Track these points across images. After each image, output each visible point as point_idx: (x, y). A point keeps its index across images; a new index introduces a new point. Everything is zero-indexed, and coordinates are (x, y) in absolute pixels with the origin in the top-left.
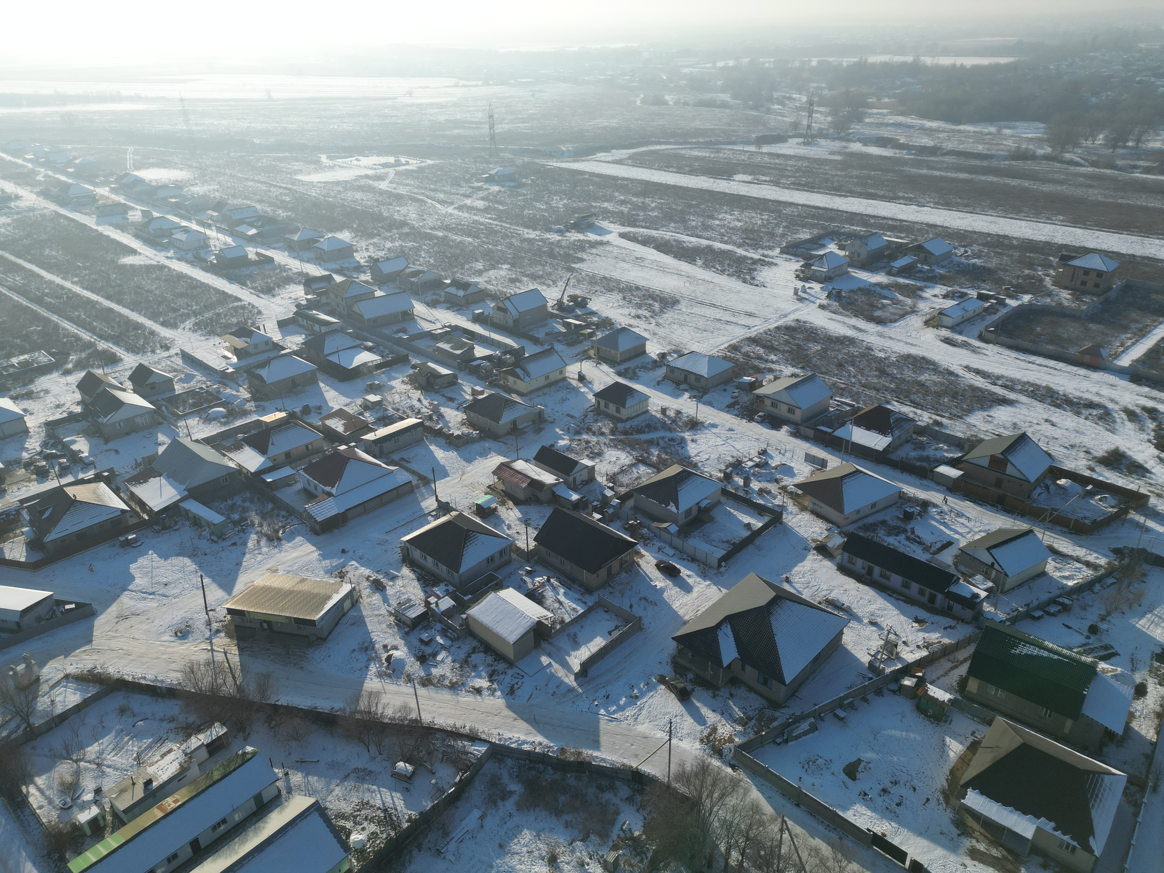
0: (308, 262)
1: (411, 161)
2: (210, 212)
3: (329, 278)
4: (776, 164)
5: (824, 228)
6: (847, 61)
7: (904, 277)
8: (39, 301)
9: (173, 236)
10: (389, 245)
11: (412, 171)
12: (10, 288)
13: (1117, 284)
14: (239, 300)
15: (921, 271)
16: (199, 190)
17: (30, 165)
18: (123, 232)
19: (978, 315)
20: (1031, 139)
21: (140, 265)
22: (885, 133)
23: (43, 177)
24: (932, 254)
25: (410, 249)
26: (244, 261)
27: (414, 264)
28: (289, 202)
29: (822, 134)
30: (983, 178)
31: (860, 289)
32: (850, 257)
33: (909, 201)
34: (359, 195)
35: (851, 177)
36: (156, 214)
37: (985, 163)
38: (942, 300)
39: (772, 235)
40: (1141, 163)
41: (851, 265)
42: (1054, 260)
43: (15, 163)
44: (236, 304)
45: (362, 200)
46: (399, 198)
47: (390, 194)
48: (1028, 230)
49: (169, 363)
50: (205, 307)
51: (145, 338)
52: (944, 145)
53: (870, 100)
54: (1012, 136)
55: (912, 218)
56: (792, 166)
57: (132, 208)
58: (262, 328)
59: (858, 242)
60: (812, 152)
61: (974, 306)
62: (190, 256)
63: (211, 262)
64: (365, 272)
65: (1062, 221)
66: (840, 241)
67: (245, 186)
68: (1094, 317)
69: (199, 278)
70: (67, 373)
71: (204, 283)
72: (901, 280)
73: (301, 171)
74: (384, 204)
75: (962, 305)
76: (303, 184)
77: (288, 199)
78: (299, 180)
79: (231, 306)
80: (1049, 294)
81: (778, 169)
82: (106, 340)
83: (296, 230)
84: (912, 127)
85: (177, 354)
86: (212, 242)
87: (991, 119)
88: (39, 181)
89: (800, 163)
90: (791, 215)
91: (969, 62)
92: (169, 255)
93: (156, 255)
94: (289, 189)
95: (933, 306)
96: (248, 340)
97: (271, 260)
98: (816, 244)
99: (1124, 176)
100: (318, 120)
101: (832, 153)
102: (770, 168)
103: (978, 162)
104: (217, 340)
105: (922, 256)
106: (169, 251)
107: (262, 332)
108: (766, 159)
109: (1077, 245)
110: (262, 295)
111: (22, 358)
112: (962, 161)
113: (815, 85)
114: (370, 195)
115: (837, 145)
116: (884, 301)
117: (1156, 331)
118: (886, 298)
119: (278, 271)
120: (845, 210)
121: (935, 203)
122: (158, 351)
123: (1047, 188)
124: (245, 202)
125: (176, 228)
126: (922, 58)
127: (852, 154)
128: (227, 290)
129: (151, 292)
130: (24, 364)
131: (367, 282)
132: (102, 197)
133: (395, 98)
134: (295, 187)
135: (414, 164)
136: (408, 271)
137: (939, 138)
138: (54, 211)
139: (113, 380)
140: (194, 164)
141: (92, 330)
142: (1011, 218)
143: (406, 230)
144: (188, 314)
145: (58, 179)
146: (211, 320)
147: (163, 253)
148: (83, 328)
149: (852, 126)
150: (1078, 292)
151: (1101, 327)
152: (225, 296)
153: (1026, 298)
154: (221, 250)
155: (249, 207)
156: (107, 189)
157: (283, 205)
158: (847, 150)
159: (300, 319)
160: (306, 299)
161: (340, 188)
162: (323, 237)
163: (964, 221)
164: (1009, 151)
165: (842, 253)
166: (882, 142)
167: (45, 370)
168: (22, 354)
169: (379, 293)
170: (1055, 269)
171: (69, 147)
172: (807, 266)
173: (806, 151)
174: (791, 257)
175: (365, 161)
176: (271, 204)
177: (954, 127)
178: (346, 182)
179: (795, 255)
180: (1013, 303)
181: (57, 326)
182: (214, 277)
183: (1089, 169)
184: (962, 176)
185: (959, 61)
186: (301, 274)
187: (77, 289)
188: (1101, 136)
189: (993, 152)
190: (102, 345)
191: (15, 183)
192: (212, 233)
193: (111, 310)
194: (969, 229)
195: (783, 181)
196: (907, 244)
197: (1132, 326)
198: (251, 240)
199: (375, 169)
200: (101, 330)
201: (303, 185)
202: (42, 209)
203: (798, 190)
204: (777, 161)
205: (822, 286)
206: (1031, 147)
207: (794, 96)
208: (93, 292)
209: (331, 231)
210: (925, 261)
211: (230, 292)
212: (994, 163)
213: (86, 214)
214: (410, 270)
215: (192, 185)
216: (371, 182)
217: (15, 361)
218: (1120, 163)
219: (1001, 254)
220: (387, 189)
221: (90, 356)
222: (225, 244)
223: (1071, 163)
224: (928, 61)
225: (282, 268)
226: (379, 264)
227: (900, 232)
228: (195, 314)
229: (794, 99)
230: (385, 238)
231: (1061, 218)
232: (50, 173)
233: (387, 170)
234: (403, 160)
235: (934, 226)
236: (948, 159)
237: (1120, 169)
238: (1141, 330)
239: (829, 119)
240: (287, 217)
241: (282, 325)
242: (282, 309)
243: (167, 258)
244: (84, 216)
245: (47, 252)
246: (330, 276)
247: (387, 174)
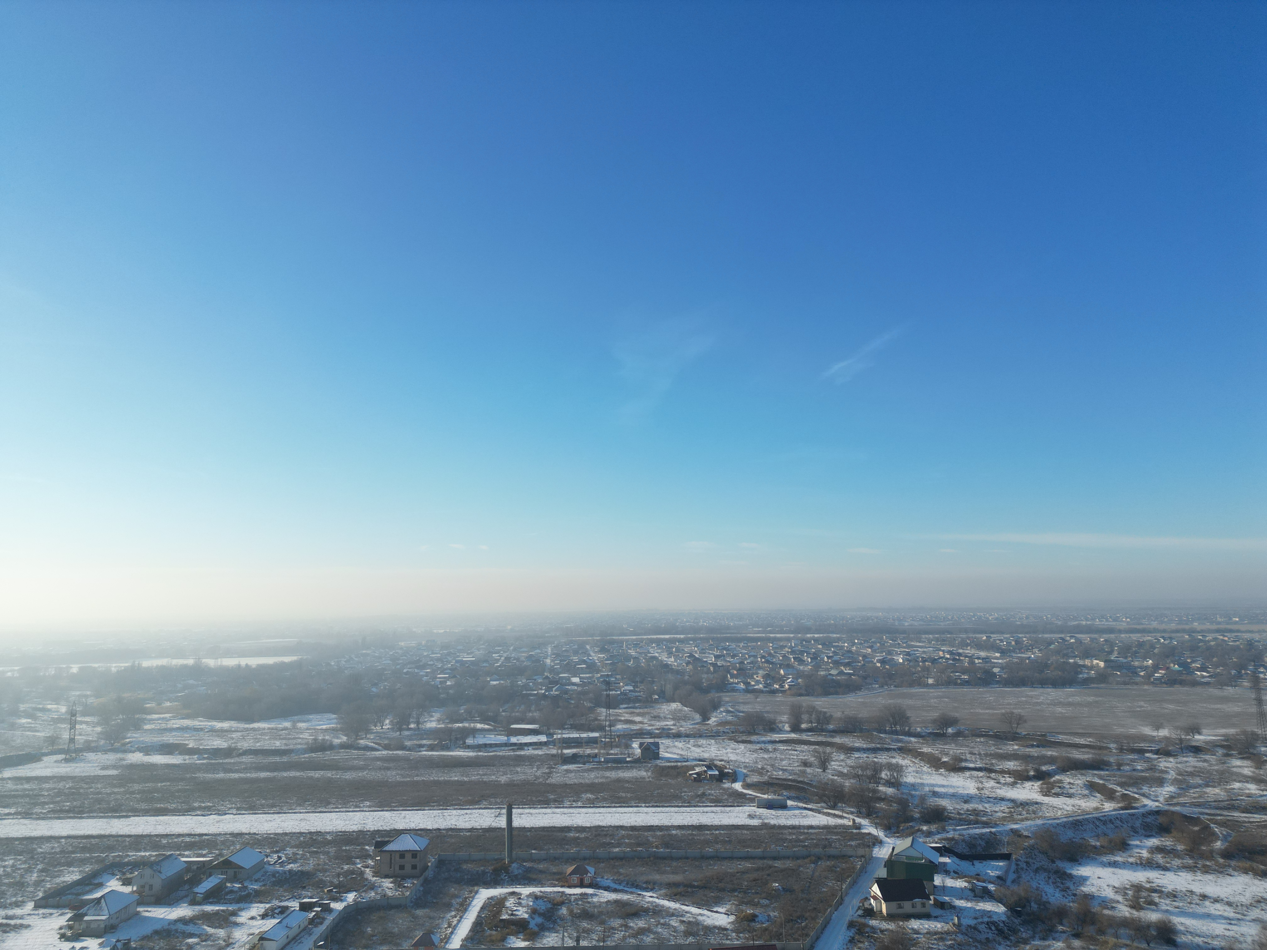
4: (25, 790)
5: (102, 860)
6: (114, 667)
7: (211, 903)
13: (432, 861)
15: (232, 892)
19: (304, 929)
20: (326, 730)
22: (170, 739)
24: (242, 868)
29: (89, 747)
30: (285, 774)
31: (156, 932)
32: (139, 892)
33: (207, 811)
35: (133, 793)
37: (285, 759)
38: (261, 922)
39: (21, 885)
40: (424, 742)
41: (141, 903)
42: (370, 849)
48: (339, 822)
52: (239, 745)
53: (148, 705)
54: (307, 729)
55: (213, 830)
56: (49, 790)
59: (148, 872)
60: (77, 770)
61: (299, 919)
65: (370, 806)
66: (124, 874)
68: (419, 902)
72: (209, 908)
75: (285, 922)
80: (372, 887)
81: (28, 796)
84: (202, 729)
87: (284, 714)
89: (61, 785)
90: (50, 853)
91: (254, 662)
95: (251, 931)
98: (88, 885)
99: (414, 755)
101: (104, 768)
102: (15, 796)
103: (277, 759)
105: (231, 872)
108: (10, 785)
109: (388, 829)
112: (261, 759)
113: (78, 693)
115: (111, 758)
116: (190, 941)
117: (474, 903)
118: (191, 935)
120: (128, 833)
121: (238, 809)
123: (349, 776)
126: (204, 660)
127: (132, 767)
137: (233, 738)
142: (320, 812)
149: (129, 735)
150: (399, 878)
151: (427, 910)
153: (351, 897)
158: (124, 763)
163: (272, 824)
164: (307, 744)
165: (127, 889)
166: (168, 749)
170: (372, 858)
172: (77, 918)
173: (68, 769)
174: (51, 911)
177: (247, 726)
179: (57, 906)
180: (338, 906)
183: (383, 752)
184: (263, 775)
185: (244, 662)
188: (387, 721)
189: (291, 747)
194: (280, 831)
195: (37, 810)
196: (211, 862)
197: (454, 902)
203: (59, 818)
204: (27, 786)
205: (100, 940)
206: (327, 737)
207: (49, 707)
210: (235, 879)
212: (294, 758)
218: (408, 743)
219: (316, 852)
223: (367, 748)
224: (211, 662)
227: (201, 849)
229: (49, 710)
231: (368, 803)
235: (241, 835)
236: (245, 759)
237: (409, 750)
238: (462, 904)
239: (99, 729)
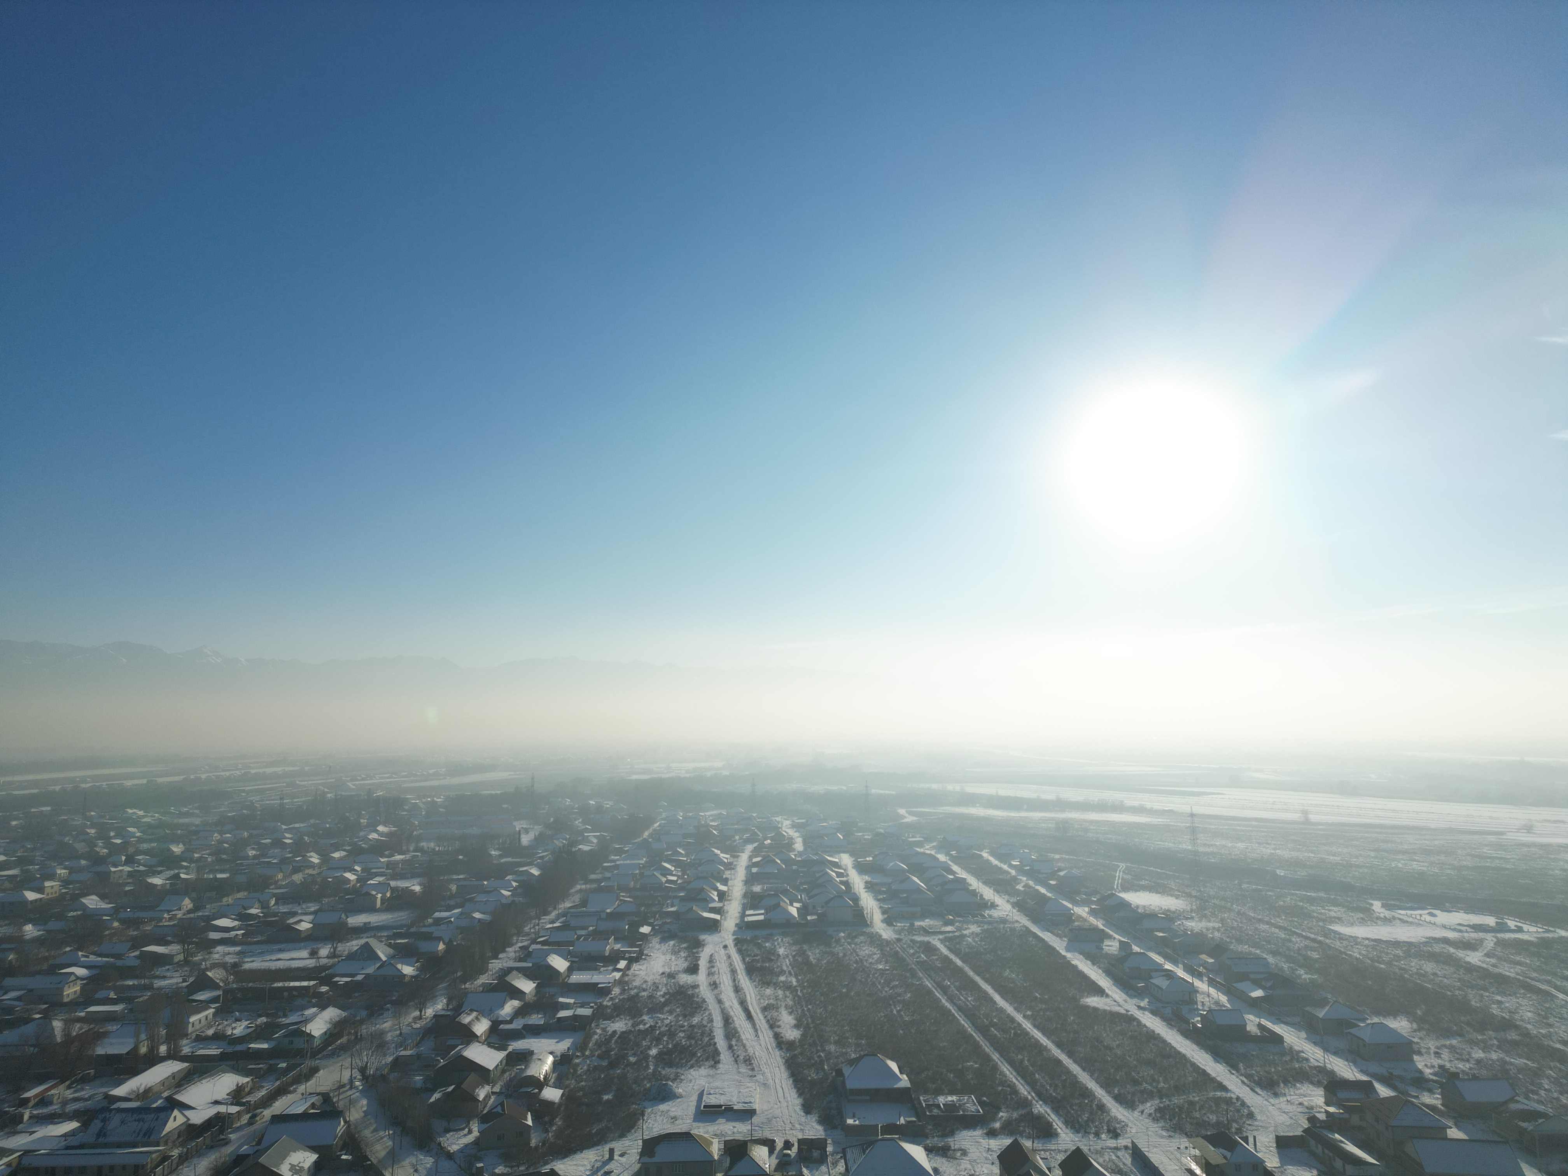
0: (1335, 1053)
1: (1526, 927)
2: (1204, 957)
3: (1366, 1088)
8: (984, 1030)
9: (1152, 981)
10: (1479, 1054)
11: (1528, 942)
12: (960, 1009)
14: (1224, 1088)
16: (1194, 925)
17: (1013, 872)
18: (1094, 964)
21: (1105, 1011)
23: (1023, 887)
25: (1520, 1070)
26: (1239, 1033)
27: (1527, 1098)
28: (1316, 960)
34: (1429, 967)
36: (1136, 949)
43: (1001, 868)
44: (1219, 1094)
45: (1435, 974)
46: (1502, 982)
47: (1484, 973)
49: (1114, 1157)
50: (1176, 1087)
51: (1091, 1113)
57: (1110, 937)
58: (1251, 1140)
62: (1168, 1011)
63: (1194, 1025)
64: (1430, 1091)
67: (1256, 929)
69: (1174, 1044)
70: (992, 1134)
71: (1179, 1053)
73: (1339, 919)
74: (1472, 987)
76: (1341, 937)
77: (1315, 955)
78: (1335, 932)
79: (1211, 1094)
82: (1045, 1102)
83: (1323, 1003)
85: (1126, 1147)
86: (1200, 998)
88: (1019, 890)
92: (1142, 1004)
93: (1126, 1001)
94: (1319, 942)
96: (1228, 1154)
97: (1279, 1039)
100: (1373, 854)
104: (1184, 1142)
106: (1143, 1000)
107: (1250, 1147)
110: (1258, 1090)
111: (950, 1098)
114: (1449, 970)
119: (1287, 1058)
122: (1103, 1136)
124: (1253, 950)
125: (1156, 971)
128: (1209, 1071)
129: (1110, 1048)
130: (951, 1107)
131: (1433, 1108)
132: (1080, 917)
133: (1502, 833)
134: (1327, 941)
135: (1531, 932)
136: (1513, 1106)
138: (1025, 926)
139: (1041, 1161)
140: (1194, 893)
141: (1032, 1083)
143: (1513, 1036)
144: (1152, 1092)
145: (1037, 890)
146: (1181, 1108)
147: (1135, 1001)
148: (1023, 1078)
152: (1205, 1079)
154: (1210, 1011)
155: (1258, 958)
156: (1087, 909)
157: (1308, 963)
159: (1312, 1143)
160: (1327, 1112)
161: (1399, 952)
162: (1364, 1020)
167: (970, 1122)
168: (951, 1093)
169: (1454, 1133)
171: (1057, 856)
175: (1443, 917)
176: (1289, 959)
178: (1410, 944)
181: (995, 1068)
182: (1195, 1047)
186: (1322, 1070)
187: (1027, 1026)
190: (1040, 1108)
191: (995, 890)
192: (1201, 985)
193: (1059, 1062)
198: (1255, 1005)
199: (1460, 931)
200: (1043, 1086)
201: (1340, 939)
202: (1013, 923)
208: (1044, 1034)
209: (1378, 1013)
211: (1213, 1074)
213: (1057, 935)
214: (1519, 1106)
215: (1187, 919)
216: (1452, 950)
217: (941, 1100)
220: (1479, 964)
221: (1022, 1118)
222: (1217, 1003)
225: (1295, 1055)
226: (1457, 1082)
228: (1161, 1094)
230: (1473, 1043)
232: (1031, 883)
233: (1481, 935)
234: (1512, 924)
240: (1312, 981)
241: (1283, 1143)
242: (1283, 1119)
243: (1140, 1008)
244: (1054, 938)
245: (1007, 973)
246: (1369, 1083)
247: (1481, 941)
